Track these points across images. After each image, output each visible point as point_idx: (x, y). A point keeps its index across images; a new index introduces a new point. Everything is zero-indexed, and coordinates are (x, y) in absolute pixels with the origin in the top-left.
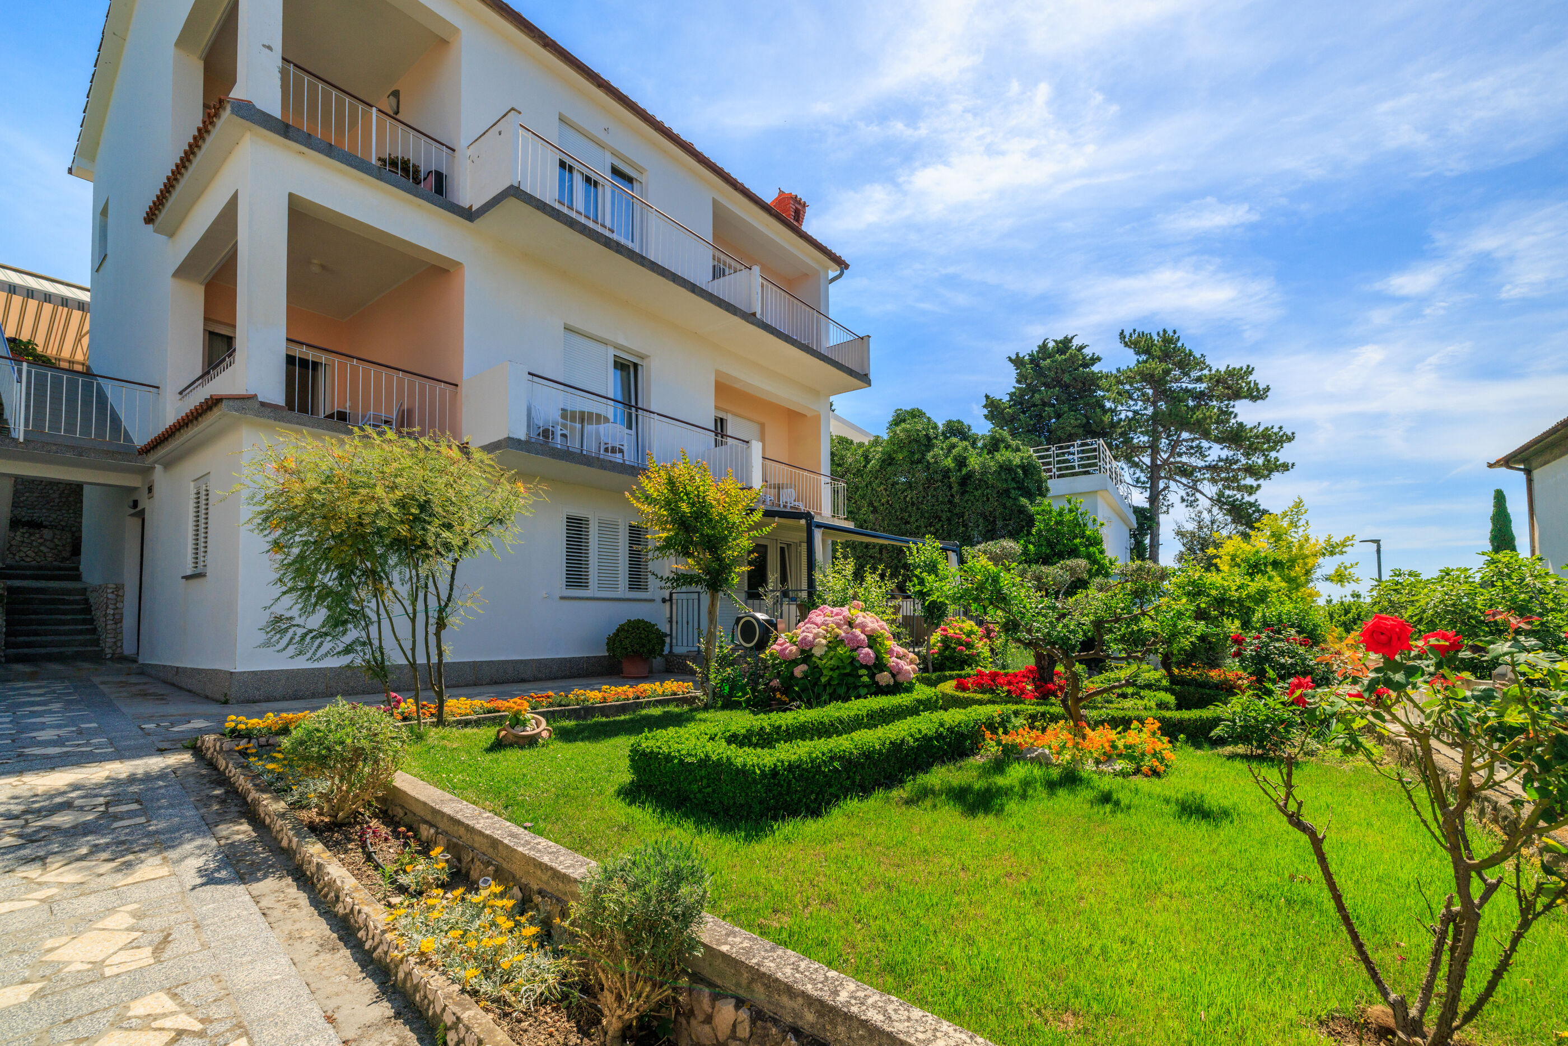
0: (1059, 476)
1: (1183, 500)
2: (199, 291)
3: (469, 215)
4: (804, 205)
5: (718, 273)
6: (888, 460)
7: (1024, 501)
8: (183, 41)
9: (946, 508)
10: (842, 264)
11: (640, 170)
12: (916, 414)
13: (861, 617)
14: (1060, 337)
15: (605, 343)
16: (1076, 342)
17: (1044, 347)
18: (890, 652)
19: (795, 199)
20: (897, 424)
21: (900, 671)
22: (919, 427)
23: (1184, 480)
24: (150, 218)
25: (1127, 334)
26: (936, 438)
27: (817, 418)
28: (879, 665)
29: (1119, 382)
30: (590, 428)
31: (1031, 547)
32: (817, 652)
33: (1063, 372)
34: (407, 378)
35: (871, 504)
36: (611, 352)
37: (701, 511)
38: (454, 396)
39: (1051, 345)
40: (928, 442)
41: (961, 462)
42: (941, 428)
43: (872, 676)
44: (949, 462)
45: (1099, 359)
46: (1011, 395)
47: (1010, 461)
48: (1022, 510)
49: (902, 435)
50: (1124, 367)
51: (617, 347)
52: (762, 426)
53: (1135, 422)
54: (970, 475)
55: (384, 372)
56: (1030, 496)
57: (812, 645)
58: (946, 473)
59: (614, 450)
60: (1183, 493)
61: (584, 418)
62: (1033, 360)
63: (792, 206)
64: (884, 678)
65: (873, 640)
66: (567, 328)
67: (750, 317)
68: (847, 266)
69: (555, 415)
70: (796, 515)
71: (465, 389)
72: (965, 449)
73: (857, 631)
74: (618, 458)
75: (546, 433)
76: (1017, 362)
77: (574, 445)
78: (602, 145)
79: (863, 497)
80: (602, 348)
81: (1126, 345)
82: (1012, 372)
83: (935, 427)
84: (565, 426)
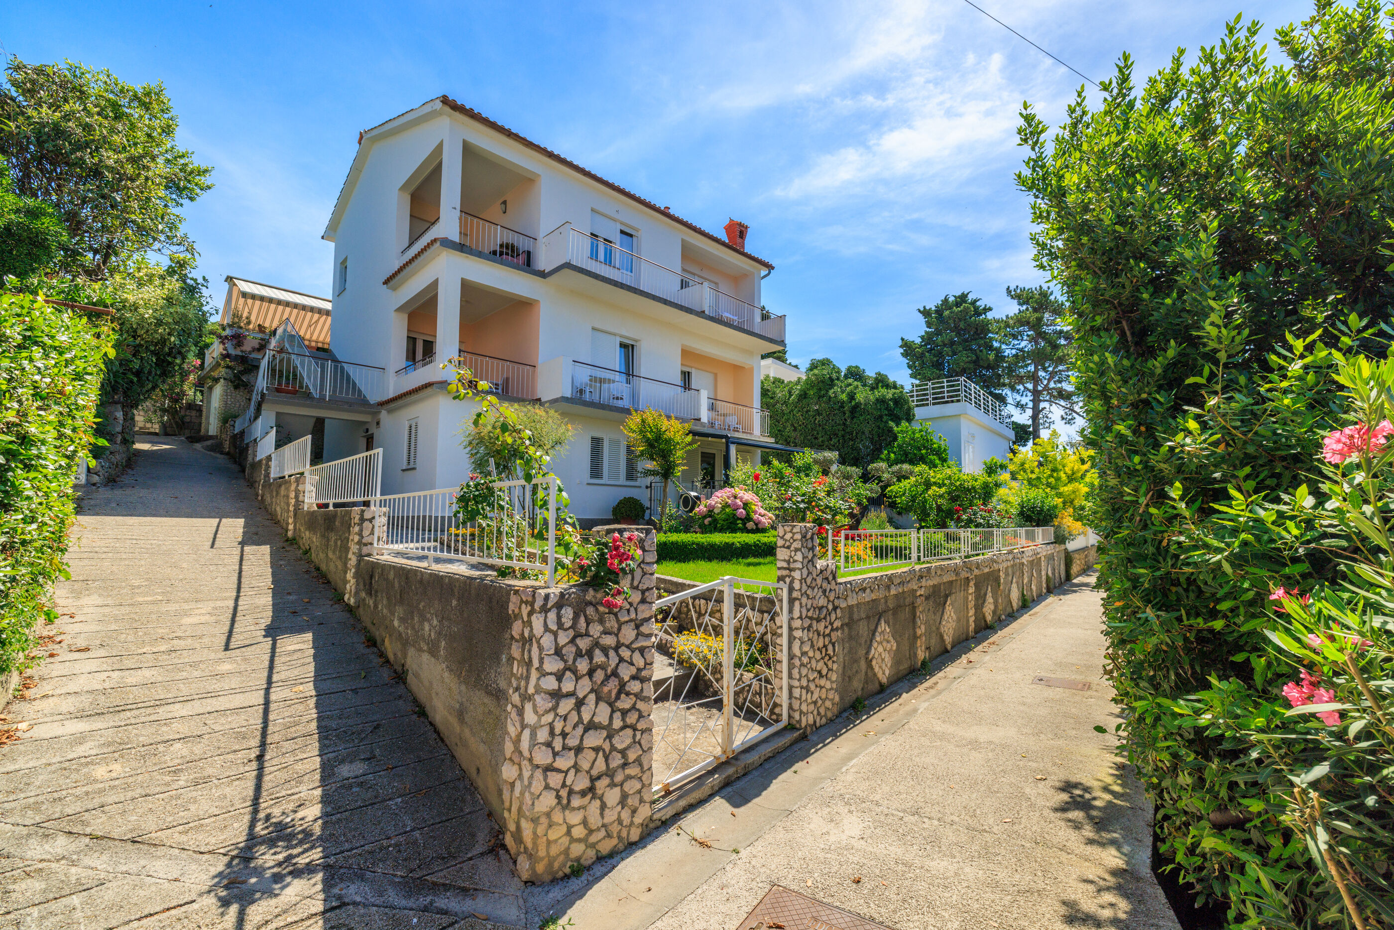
0: (934, 404)
1: (1063, 418)
2: (406, 316)
3: (543, 275)
4: (747, 227)
5: (684, 284)
6: (803, 395)
7: (891, 424)
8: (403, 188)
9: (841, 428)
10: (770, 267)
11: (637, 230)
12: (825, 363)
13: (741, 494)
14: (958, 294)
15: (615, 335)
16: (970, 297)
17: (946, 300)
18: (755, 512)
19: (740, 225)
20: (811, 370)
21: (760, 522)
22: (825, 372)
23: (1062, 403)
24: (386, 282)
25: (1012, 288)
26: (838, 379)
27: (751, 370)
28: (748, 518)
29: (1007, 326)
30: (605, 386)
31: (892, 455)
32: (716, 511)
33: (960, 320)
34: (511, 365)
35: (792, 425)
36: (618, 340)
37: (659, 436)
38: (534, 372)
39: (951, 299)
40: (830, 382)
41: (852, 397)
42: (844, 372)
43: (744, 524)
44: (844, 397)
45: (990, 309)
46: (922, 337)
47: (884, 396)
48: (890, 430)
49: (813, 378)
50: (1011, 314)
51: (621, 336)
52: (716, 375)
53: (1021, 357)
54: (858, 405)
55: (501, 362)
56: (898, 421)
57: (714, 507)
58: (842, 404)
59: (617, 398)
60: (1063, 413)
61: (601, 381)
62: (939, 311)
63: (738, 229)
64: (750, 525)
65: (746, 505)
66: (594, 329)
67: (701, 314)
68: (773, 268)
69: (586, 379)
70: (721, 437)
71: (539, 368)
72: (857, 387)
73: (738, 501)
74: (620, 404)
75: (581, 391)
76: (925, 313)
77: (596, 398)
78: (614, 220)
79: (788, 420)
80: (613, 337)
81: (1012, 298)
82: (921, 320)
83: (839, 372)
84: (591, 386)
